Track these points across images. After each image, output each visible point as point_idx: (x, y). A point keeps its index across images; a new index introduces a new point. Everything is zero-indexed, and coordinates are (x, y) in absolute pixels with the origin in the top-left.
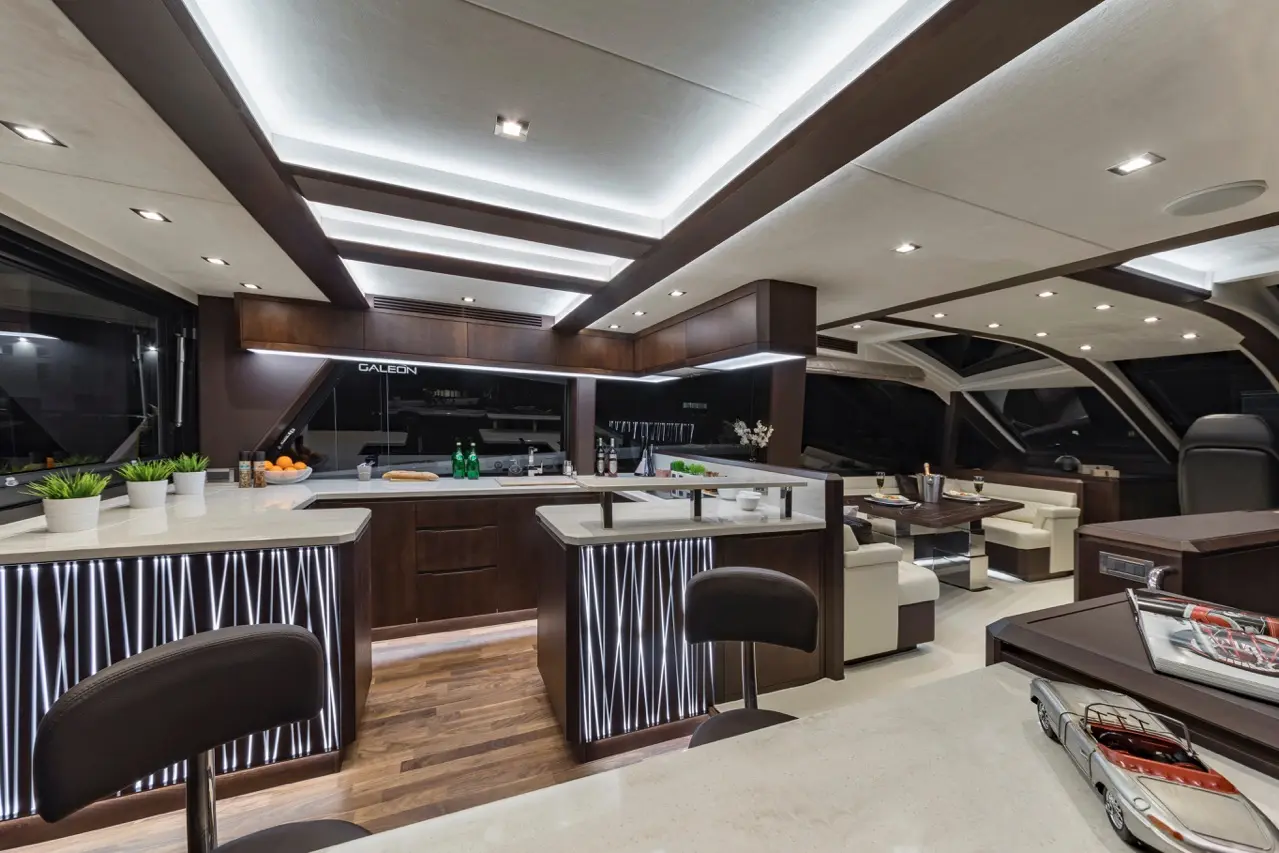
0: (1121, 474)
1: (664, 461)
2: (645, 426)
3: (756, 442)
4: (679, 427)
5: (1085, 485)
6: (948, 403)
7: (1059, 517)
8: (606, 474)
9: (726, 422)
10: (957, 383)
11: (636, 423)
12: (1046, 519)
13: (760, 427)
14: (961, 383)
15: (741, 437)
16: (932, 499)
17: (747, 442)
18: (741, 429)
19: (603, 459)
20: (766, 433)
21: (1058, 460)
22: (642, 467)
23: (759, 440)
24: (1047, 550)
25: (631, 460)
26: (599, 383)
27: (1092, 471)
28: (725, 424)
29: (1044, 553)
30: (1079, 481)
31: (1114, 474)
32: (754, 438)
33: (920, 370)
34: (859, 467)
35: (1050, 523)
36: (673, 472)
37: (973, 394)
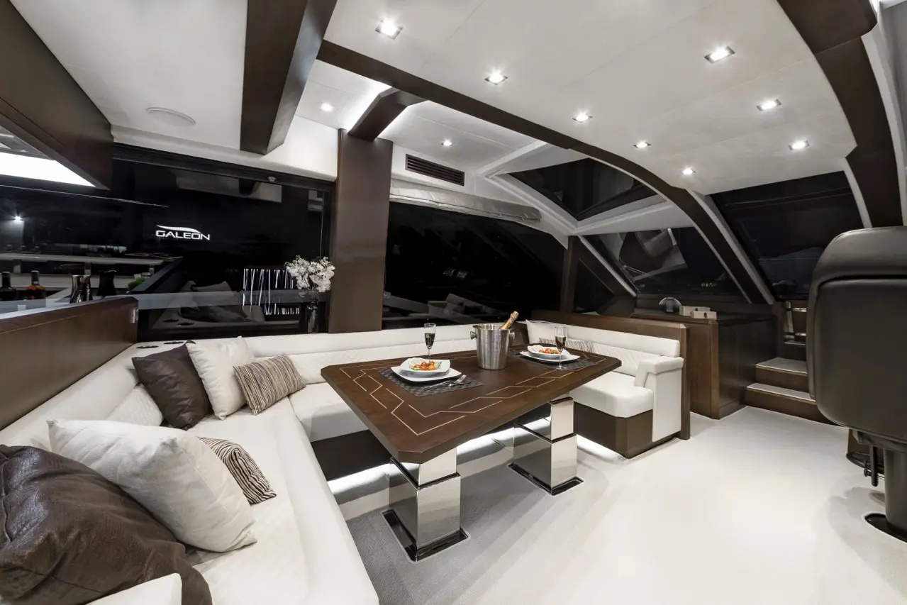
0: (718, 315)
5: (688, 330)
6: (566, 247)
7: (662, 371)
10: (573, 227)
12: (648, 373)
14: (577, 227)
15: (295, 278)
17: (306, 285)
21: (661, 302)
23: (317, 282)
24: (650, 412)
27: (692, 313)
29: (646, 418)
30: (682, 326)
31: (712, 315)
33: (537, 211)
35: (652, 380)
37: (588, 238)
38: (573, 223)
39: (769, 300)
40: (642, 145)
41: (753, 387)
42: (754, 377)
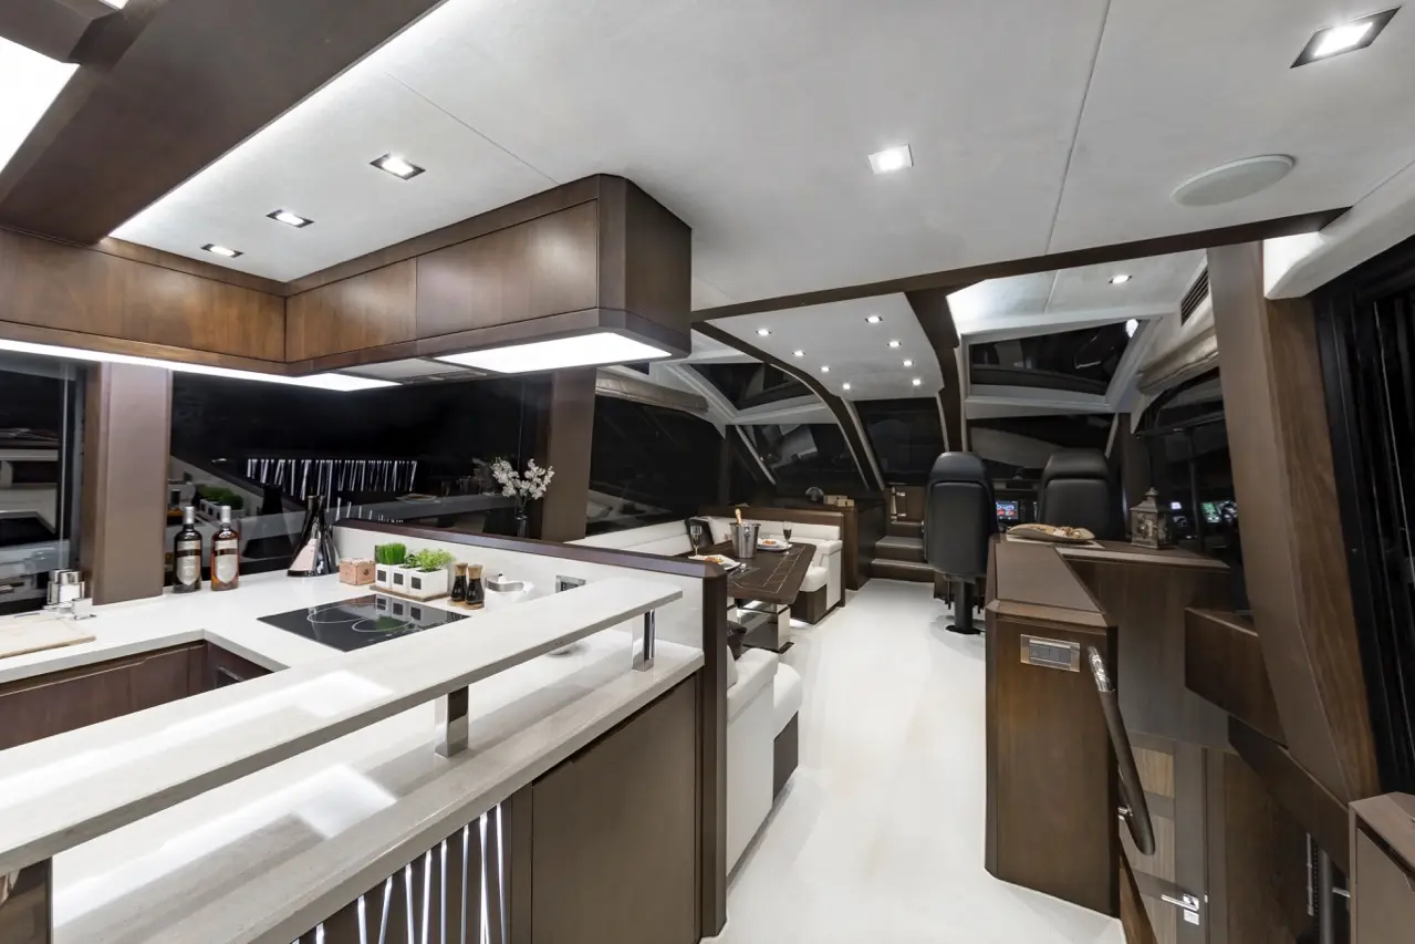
0: (854, 502)
1: (359, 544)
2: (325, 467)
3: (528, 491)
4: (391, 467)
5: (840, 517)
6: (724, 436)
7: (832, 552)
8: (206, 584)
9: (476, 461)
10: (733, 416)
11: (308, 462)
12: (824, 555)
13: (534, 470)
14: (735, 416)
15: (504, 485)
16: (747, 553)
17: (514, 492)
18: (503, 472)
19: (197, 552)
20: (542, 477)
21: (808, 492)
22: (306, 557)
23: (533, 488)
24: (825, 586)
25: (285, 538)
26: (179, 380)
27: (836, 502)
28: (475, 466)
29: (823, 591)
30: (839, 514)
31: (851, 503)
32: (524, 485)
33: (706, 401)
34: (642, 512)
35: (828, 561)
36: (380, 567)
37: (742, 427)
38: (732, 411)
39: (882, 486)
40: (825, 369)
41: (876, 562)
42: (877, 553)
